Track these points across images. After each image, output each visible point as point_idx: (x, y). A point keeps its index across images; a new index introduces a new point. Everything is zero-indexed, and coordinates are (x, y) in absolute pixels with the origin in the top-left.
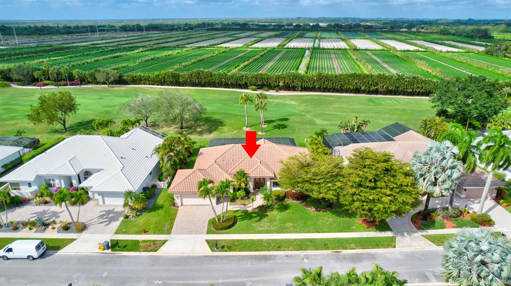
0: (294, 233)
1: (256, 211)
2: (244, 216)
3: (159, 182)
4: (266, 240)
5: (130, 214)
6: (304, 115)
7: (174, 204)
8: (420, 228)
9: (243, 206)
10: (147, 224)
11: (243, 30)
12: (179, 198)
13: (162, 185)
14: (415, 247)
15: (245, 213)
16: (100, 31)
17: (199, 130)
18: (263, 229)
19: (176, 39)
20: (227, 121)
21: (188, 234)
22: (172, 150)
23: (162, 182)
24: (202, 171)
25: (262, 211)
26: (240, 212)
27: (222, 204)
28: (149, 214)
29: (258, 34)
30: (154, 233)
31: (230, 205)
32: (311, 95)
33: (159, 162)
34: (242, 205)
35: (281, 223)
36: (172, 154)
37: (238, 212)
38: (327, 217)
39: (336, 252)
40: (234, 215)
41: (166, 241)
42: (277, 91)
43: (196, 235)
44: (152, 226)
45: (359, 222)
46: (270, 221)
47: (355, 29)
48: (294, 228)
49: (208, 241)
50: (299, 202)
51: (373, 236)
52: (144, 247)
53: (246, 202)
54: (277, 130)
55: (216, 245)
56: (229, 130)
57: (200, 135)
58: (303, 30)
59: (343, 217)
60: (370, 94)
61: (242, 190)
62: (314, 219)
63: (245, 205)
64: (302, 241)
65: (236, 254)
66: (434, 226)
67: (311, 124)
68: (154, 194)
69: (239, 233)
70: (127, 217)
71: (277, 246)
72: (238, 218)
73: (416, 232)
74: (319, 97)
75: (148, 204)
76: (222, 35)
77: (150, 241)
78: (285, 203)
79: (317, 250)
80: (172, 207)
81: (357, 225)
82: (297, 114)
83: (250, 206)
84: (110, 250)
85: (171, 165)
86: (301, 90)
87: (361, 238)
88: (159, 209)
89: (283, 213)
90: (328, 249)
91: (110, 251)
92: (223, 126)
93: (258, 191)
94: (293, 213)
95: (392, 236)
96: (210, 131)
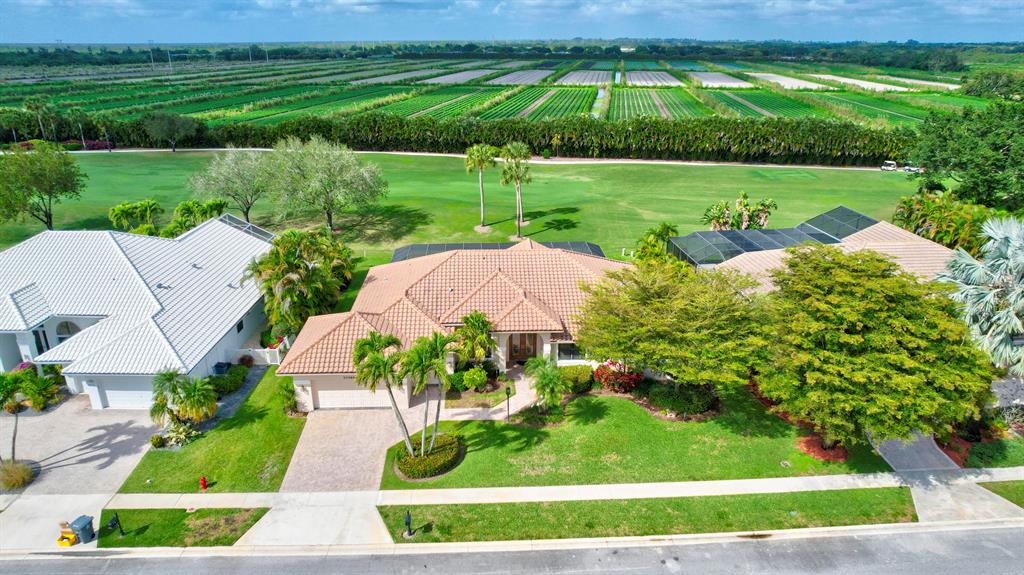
0: (627, 482)
1: (518, 421)
2: (485, 436)
3: (260, 351)
4: (551, 504)
5: (172, 435)
6: (614, 202)
7: (295, 407)
8: (966, 464)
9: (480, 409)
10: (213, 462)
11: (467, 57)
12: (309, 389)
13: (266, 356)
14: (973, 517)
15: (486, 427)
16: (175, 59)
17: (370, 232)
18: (538, 471)
19: (331, 71)
20: (437, 213)
21: (328, 490)
22: (293, 268)
23: (268, 349)
24: (370, 317)
25: (534, 421)
26: (473, 425)
27: (424, 404)
28: (224, 434)
29: (499, 64)
30: (233, 489)
31: (446, 407)
32: (622, 164)
33: (262, 299)
34: (478, 406)
35: (588, 454)
36: (294, 277)
37: (468, 426)
38: (709, 436)
39: (753, 536)
40: (456, 433)
41: (264, 511)
42: (547, 158)
43: (350, 493)
44: (228, 469)
45: (798, 447)
46: (558, 450)
47: (692, 55)
48: (626, 468)
49: (384, 511)
50: (628, 395)
51: (846, 488)
52: (197, 532)
53: (489, 398)
54: (554, 231)
55: (408, 523)
56: (442, 232)
57: (371, 245)
58: (589, 58)
59: (753, 435)
60: (750, 164)
61: (477, 368)
62: (675, 442)
63: (485, 406)
64: (652, 504)
65: (465, 550)
66: (1005, 458)
67: (632, 220)
68: (244, 380)
69: (473, 486)
70: (161, 443)
71: (583, 522)
72: (469, 443)
73: (959, 476)
74: (641, 168)
75: (224, 406)
76: (424, 66)
77: (218, 512)
78: (594, 400)
79: (698, 531)
80: (290, 415)
81: (795, 456)
82: (597, 200)
83: (501, 410)
84: (95, 542)
85: (293, 303)
86: (600, 156)
87: (813, 492)
88: (253, 421)
89: (591, 428)
90: (728, 527)
91: (92, 546)
92: (426, 223)
93: (518, 371)
94: (617, 426)
95: (898, 485)
96: (396, 235)
